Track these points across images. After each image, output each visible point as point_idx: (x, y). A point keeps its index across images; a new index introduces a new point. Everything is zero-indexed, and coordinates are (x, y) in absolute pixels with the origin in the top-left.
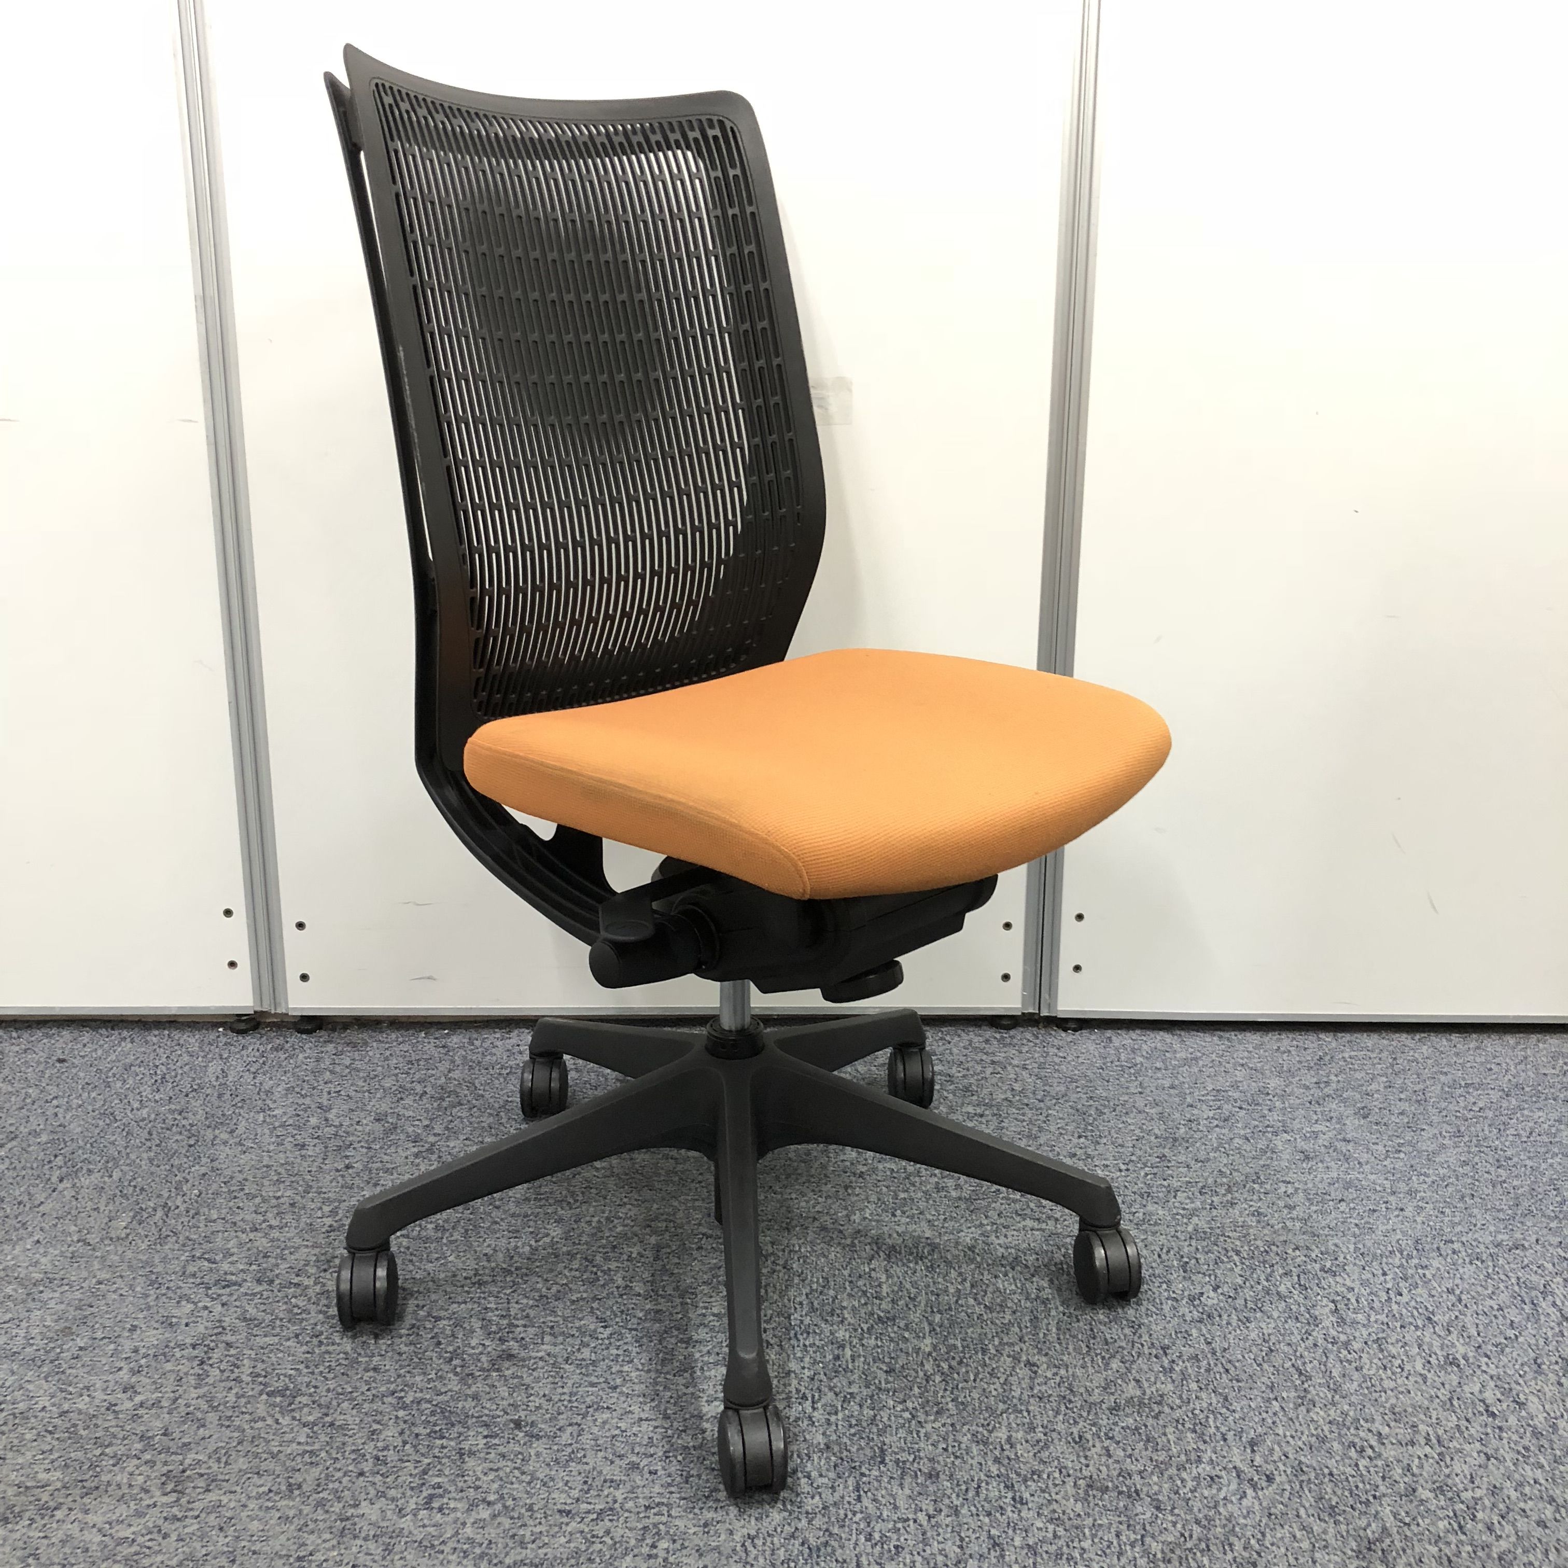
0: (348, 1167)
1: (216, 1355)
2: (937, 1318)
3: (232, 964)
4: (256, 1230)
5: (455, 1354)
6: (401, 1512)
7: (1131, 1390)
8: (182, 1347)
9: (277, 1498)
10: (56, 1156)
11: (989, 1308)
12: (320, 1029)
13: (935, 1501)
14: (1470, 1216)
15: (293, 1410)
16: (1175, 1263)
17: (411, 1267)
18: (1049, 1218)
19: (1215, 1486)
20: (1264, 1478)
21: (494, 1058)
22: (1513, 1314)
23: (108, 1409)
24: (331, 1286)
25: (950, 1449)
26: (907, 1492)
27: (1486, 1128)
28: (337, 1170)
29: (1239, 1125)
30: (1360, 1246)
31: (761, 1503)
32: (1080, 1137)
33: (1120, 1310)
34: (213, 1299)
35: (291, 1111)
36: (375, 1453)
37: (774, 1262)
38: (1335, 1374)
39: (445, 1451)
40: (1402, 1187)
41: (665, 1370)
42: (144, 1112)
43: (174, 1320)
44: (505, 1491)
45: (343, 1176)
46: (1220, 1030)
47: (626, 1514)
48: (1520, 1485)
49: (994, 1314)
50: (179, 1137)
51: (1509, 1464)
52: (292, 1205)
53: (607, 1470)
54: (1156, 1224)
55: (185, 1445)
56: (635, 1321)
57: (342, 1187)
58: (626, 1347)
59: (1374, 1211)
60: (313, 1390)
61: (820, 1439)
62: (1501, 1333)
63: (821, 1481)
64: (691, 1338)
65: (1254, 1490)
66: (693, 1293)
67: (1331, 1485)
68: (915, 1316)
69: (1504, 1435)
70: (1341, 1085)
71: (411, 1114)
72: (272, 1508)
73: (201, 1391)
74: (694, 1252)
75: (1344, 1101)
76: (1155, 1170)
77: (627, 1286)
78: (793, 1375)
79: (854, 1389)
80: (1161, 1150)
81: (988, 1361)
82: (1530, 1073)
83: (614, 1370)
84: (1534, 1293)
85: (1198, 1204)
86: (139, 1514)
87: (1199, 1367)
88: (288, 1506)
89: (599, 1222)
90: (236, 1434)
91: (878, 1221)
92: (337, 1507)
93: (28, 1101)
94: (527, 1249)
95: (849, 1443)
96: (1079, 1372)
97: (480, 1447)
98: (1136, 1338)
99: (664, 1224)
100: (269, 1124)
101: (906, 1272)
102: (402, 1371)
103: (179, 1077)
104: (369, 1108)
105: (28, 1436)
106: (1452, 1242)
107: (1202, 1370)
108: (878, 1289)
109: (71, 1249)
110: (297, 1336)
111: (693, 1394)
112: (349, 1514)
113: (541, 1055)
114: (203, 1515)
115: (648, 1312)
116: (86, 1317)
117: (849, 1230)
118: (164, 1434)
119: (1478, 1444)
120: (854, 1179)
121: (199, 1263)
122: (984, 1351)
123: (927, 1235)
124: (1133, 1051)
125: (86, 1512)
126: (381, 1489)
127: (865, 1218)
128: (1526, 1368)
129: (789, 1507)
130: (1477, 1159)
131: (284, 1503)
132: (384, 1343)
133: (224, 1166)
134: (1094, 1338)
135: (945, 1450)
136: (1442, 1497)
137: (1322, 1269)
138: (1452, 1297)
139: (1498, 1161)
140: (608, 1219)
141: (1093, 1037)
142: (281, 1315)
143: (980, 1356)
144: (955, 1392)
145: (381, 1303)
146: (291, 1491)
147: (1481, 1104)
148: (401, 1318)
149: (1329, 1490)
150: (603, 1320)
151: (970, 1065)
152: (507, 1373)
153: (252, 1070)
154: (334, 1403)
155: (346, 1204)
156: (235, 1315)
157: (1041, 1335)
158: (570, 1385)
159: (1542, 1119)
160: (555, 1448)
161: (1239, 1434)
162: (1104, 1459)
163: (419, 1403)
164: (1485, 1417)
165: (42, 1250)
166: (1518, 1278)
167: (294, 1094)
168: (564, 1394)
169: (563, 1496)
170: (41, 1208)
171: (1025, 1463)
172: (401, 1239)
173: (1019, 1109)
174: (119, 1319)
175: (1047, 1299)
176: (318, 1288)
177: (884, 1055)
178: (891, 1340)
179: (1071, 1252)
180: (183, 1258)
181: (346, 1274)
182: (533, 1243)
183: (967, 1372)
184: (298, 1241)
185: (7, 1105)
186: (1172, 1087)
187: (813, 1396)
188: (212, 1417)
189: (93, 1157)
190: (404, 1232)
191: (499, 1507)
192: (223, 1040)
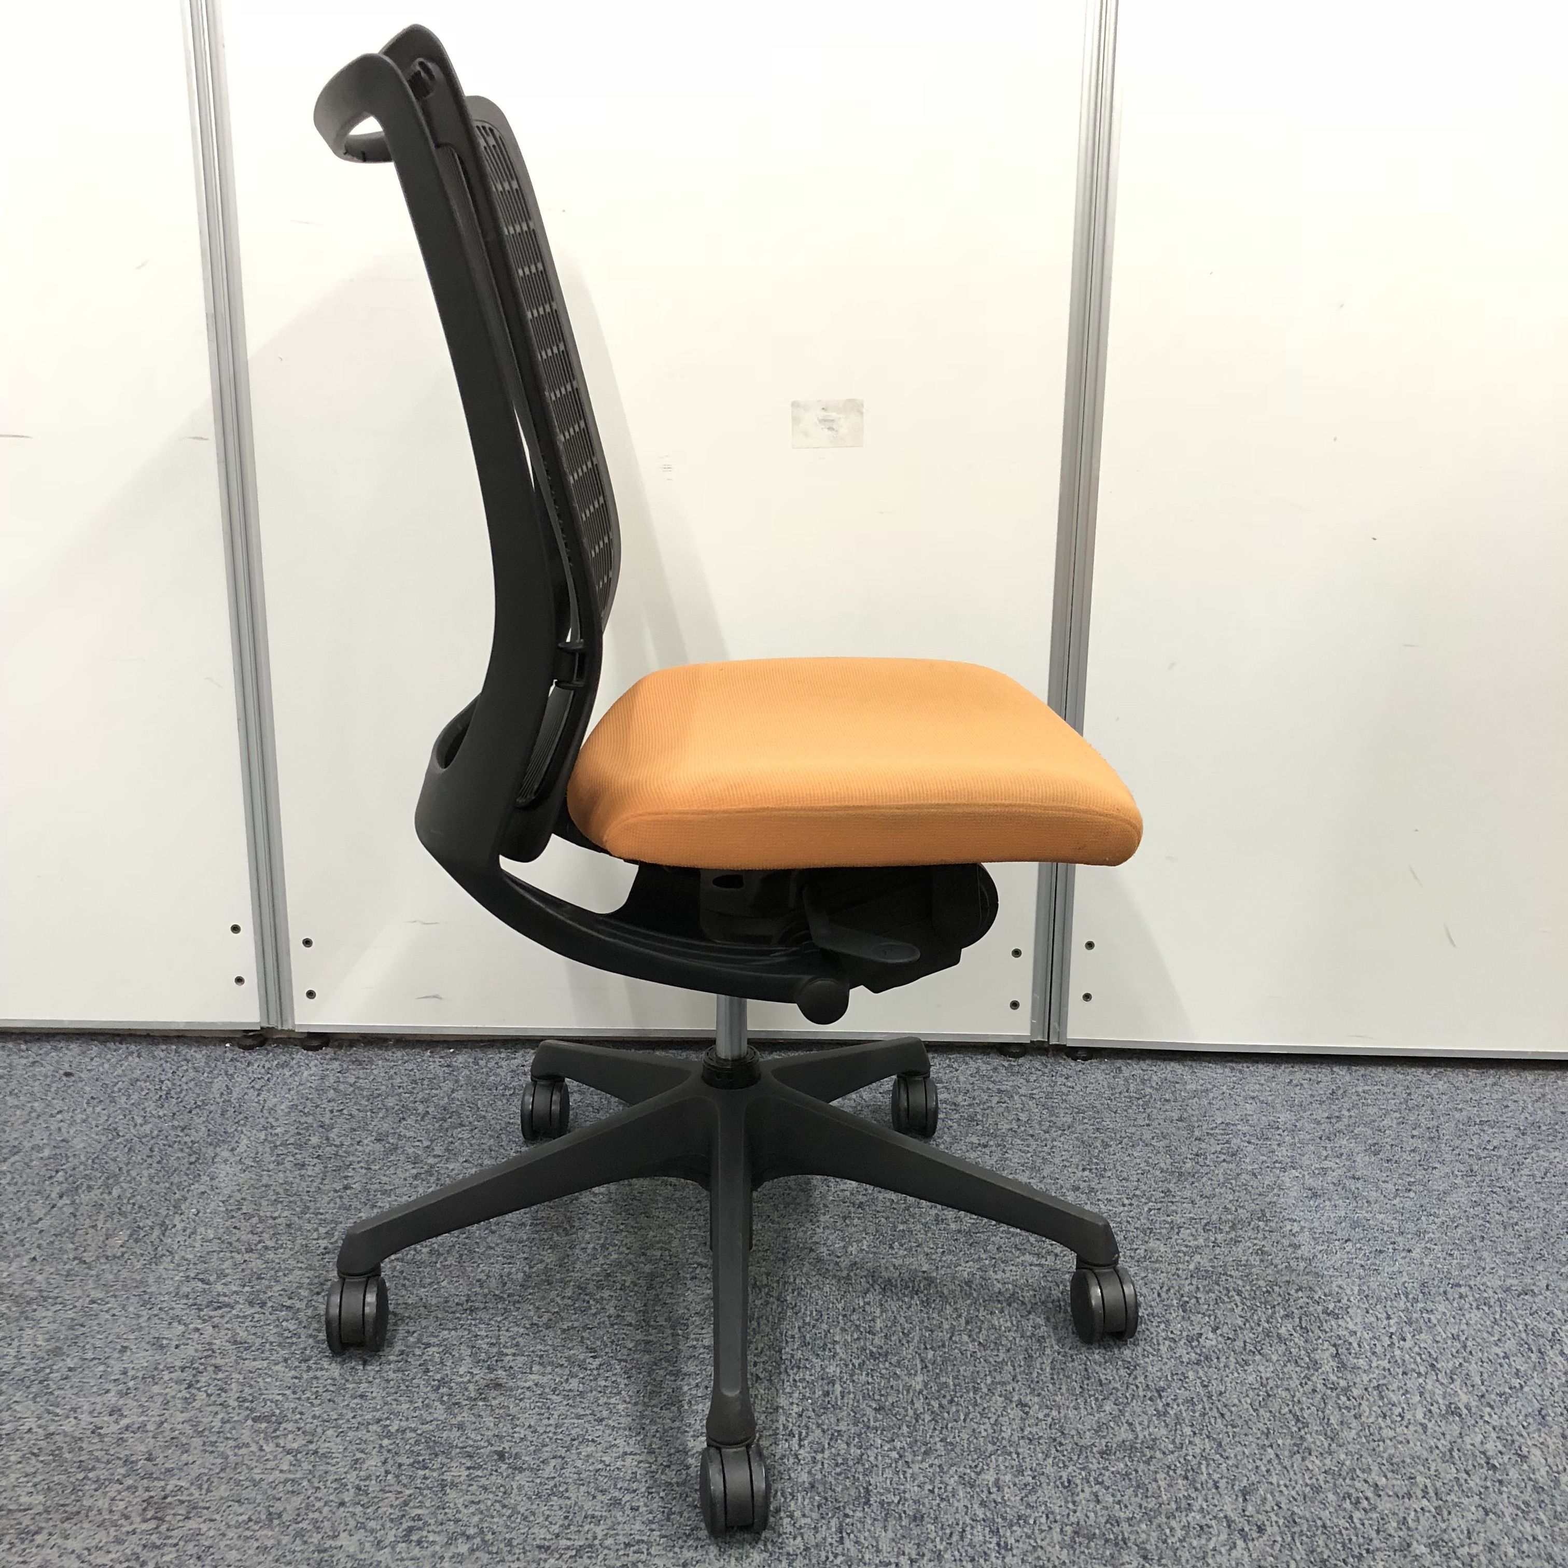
0: (346, 1188)
1: (203, 1379)
2: (930, 1354)
3: (239, 980)
4: (251, 1251)
5: (443, 1382)
6: (379, 1545)
7: (1124, 1433)
8: (171, 1369)
9: (256, 1527)
10: (57, 1172)
11: (984, 1346)
12: (327, 1045)
13: (918, 1545)
14: (1480, 1258)
15: (278, 1437)
16: (1175, 1302)
17: (404, 1292)
18: (1049, 1253)
19: (1204, 1536)
20: (1255, 1528)
21: (499, 1079)
22: (1519, 1363)
23: (93, 1432)
24: (322, 1309)
25: (936, 1490)
26: (890, 1534)
27: (1500, 1168)
28: (336, 1191)
29: (1247, 1160)
30: (1365, 1288)
31: (742, 1543)
32: (1084, 1170)
33: (1116, 1351)
34: (204, 1321)
35: (293, 1130)
36: (357, 1482)
37: (767, 1294)
38: (1332, 1421)
39: (428, 1482)
40: (1411, 1227)
41: (653, 1402)
42: (147, 1128)
43: (165, 1342)
44: (485, 1525)
45: (341, 1197)
46: (1232, 1061)
47: (606, 1551)
48: (1518, 1541)
49: (988, 1352)
50: (180, 1154)
51: (1509, 1519)
52: (289, 1226)
53: (588, 1505)
54: (1157, 1261)
55: (168, 1470)
56: (625, 1351)
57: (340, 1208)
58: (614, 1379)
59: (1381, 1252)
60: (298, 1416)
61: (804, 1477)
62: (1506, 1382)
63: (803, 1521)
64: (679, 1371)
65: (1245, 1541)
66: (685, 1324)
67: (1324, 1536)
68: (907, 1352)
69: (1505, 1489)
70: (1353, 1120)
71: (412, 1134)
72: (251, 1537)
73: (186, 1415)
74: (689, 1282)
75: (1356, 1137)
76: (1159, 1205)
77: (618, 1316)
78: (781, 1411)
79: (842, 1427)
80: (1166, 1184)
81: (979, 1401)
82: (1548, 1111)
83: (600, 1402)
84: (1541, 1341)
85: (1201, 1241)
86: (118, 1541)
87: (1194, 1411)
88: (267, 1536)
89: (594, 1248)
90: (219, 1461)
91: (875, 1253)
92: (316, 1538)
93: (34, 1115)
94: (521, 1275)
95: (833, 1482)
96: (1071, 1413)
97: (462, 1479)
98: (1131, 1380)
99: (658, 1253)
100: (270, 1142)
101: (901, 1307)
102: (389, 1399)
103: (184, 1093)
104: (370, 1127)
105: (13, 1458)
106: (1460, 1286)
107: (1197, 1414)
108: (872, 1324)
109: (67, 1267)
110: (286, 1360)
111: (679, 1428)
112: (327, 1546)
113: (541, 1078)
114: (182, 1543)
115: (638, 1343)
116: (77, 1337)
117: (845, 1262)
118: (148, 1459)
119: (1476, 1498)
120: (852, 1209)
121: (194, 1283)
122: (976, 1390)
123: (924, 1269)
124: (1143, 1081)
125: (66, 1537)
126: (360, 1520)
127: (862, 1250)
128: (1530, 1420)
129: (770, 1547)
130: (1489, 1200)
131: (265, 1532)
132: (372, 1368)
133: (223, 1185)
134: (1088, 1379)
135: (932, 1491)
136: (1437, 1553)
137: (1325, 1311)
138: (1457, 1345)
139: (1510, 1202)
140: (603, 1246)
141: (1103, 1067)
142: (271, 1339)
143: (971, 1394)
144: (944, 1431)
145: (369, 1329)
146: (271, 1521)
147: (1495, 1142)
148: (391, 1344)
149: (1321, 1543)
150: (593, 1350)
151: (976, 1093)
152: (494, 1403)
153: (257, 1086)
154: (319, 1430)
155: (343, 1225)
156: (227, 1338)
157: (1035, 1375)
158: (556, 1416)
159: (1557, 1160)
160: (538, 1481)
161: (1232, 1482)
162: (1092, 1506)
163: (404, 1431)
164: (1484, 1470)
165: (38, 1267)
166: (1526, 1325)
167: (297, 1113)
168: (550, 1425)
169: (544, 1530)
170: (40, 1225)
171: (1012, 1508)
172: (395, 1263)
173: (1022, 1140)
174: (109, 1339)
175: (1043, 1337)
176: (310, 1312)
177: (888, 1083)
178: (882, 1376)
179: (1069, 1288)
180: (177, 1278)
181: (336, 1299)
182: (527, 1269)
183: (958, 1411)
184: (292, 1262)
185: (12, 1119)
186: (1181, 1119)
187: (800, 1434)
188: (197, 1442)
189: (94, 1173)
190: (399, 1255)
191: (478, 1540)
192: (229, 1055)
